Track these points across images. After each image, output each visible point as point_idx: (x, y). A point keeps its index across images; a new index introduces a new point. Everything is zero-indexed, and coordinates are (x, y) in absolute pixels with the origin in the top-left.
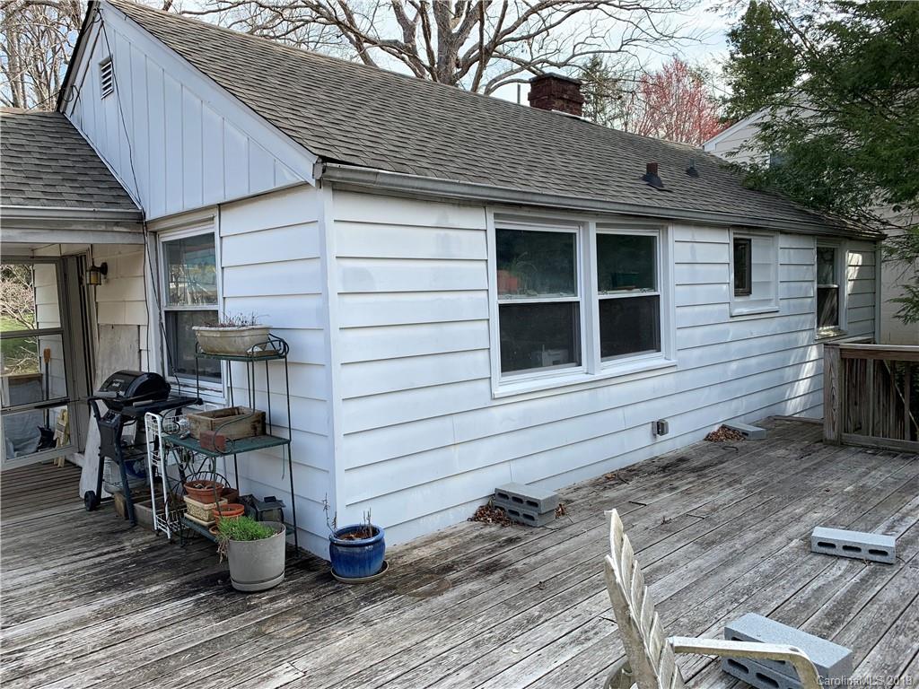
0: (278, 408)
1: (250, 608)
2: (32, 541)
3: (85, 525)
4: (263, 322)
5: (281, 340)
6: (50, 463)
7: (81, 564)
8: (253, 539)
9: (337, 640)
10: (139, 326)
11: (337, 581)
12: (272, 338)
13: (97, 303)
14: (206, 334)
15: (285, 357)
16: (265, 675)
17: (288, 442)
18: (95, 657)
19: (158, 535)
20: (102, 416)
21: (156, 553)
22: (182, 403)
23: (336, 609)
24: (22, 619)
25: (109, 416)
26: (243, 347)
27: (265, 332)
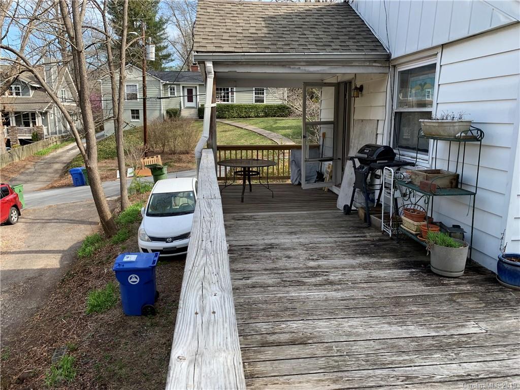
0: (469, 173)
1: (443, 284)
2: (322, 223)
3: (345, 221)
4: (466, 118)
5: (478, 130)
6: (321, 189)
7: (346, 239)
8: (448, 247)
9: (507, 318)
10: (378, 120)
11: (501, 285)
12: (471, 128)
13: (354, 108)
14: (428, 124)
15: (480, 141)
16: (460, 324)
17: (474, 194)
18: (362, 285)
19: (383, 234)
20: (357, 167)
21: (384, 243)
22: (401, 165)
23: (502, 301)
24: (325, 257)
25: (361, 167)
26: (453, 132)
27: (468, 124)
